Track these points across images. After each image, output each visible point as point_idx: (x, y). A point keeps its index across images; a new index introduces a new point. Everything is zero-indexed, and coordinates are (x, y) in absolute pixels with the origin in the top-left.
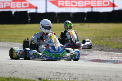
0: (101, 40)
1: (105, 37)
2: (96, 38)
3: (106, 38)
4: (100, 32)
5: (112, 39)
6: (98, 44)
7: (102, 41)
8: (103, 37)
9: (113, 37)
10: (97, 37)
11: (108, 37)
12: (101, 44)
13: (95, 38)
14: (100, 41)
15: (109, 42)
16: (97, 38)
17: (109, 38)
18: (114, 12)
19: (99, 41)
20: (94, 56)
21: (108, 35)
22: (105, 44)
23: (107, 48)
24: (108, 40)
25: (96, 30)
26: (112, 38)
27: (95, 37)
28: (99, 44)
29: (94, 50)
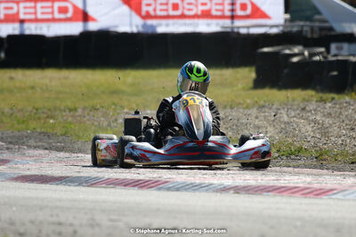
0: (48, 117)
1: (61, 110)
2: (35, 111)
3: (64, 114)
4: (47, 95)
5: (80, 116)
6: (39, 130)
7: (51, 121)
8: (55, 109)
9: (84, 109)
10: (37, 110)
11: (70, 110)
12: (50, 130)
13: (31, 112)
14: (44, 123)
15: (70, 123)
16: (36, 114)
17: (72, 113)
18: (86, 35)
19: (42, 121)
20: (28, 166)
21: (69, 104)
22: (59, 131)
23: (65, 142)
24: (70, 119)
25: (32, 88)
26: (80, 111)
27: (30, 108)
28: (43, 130)
29: (29, 147)
